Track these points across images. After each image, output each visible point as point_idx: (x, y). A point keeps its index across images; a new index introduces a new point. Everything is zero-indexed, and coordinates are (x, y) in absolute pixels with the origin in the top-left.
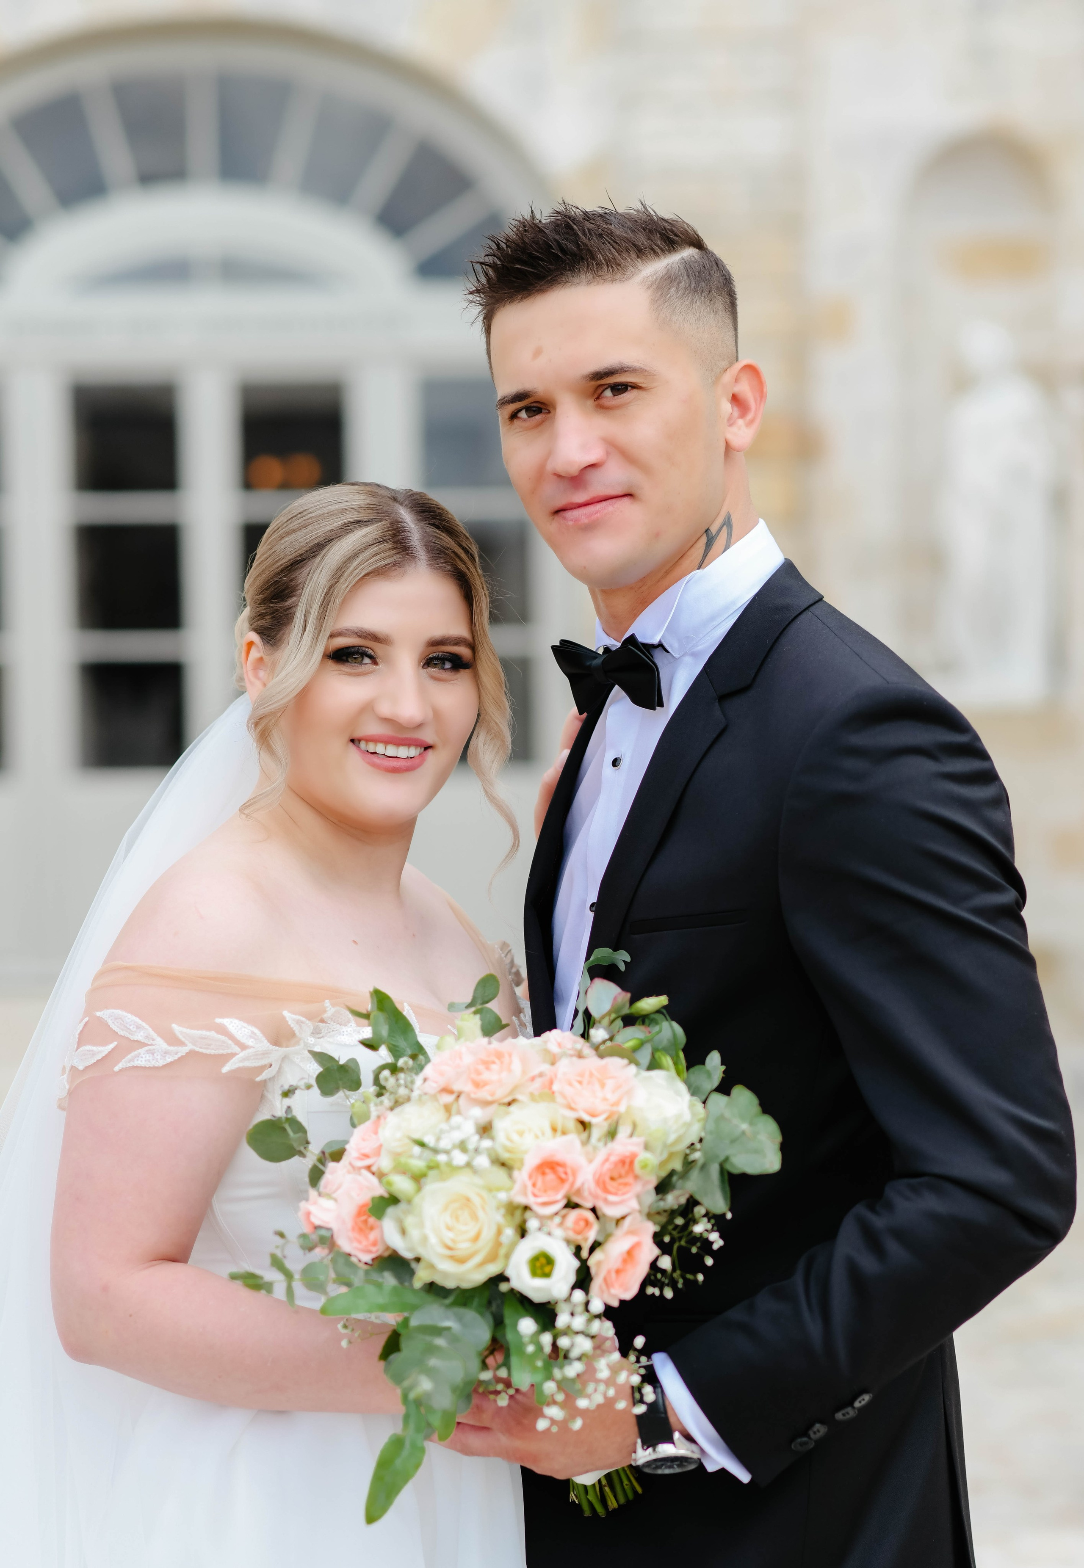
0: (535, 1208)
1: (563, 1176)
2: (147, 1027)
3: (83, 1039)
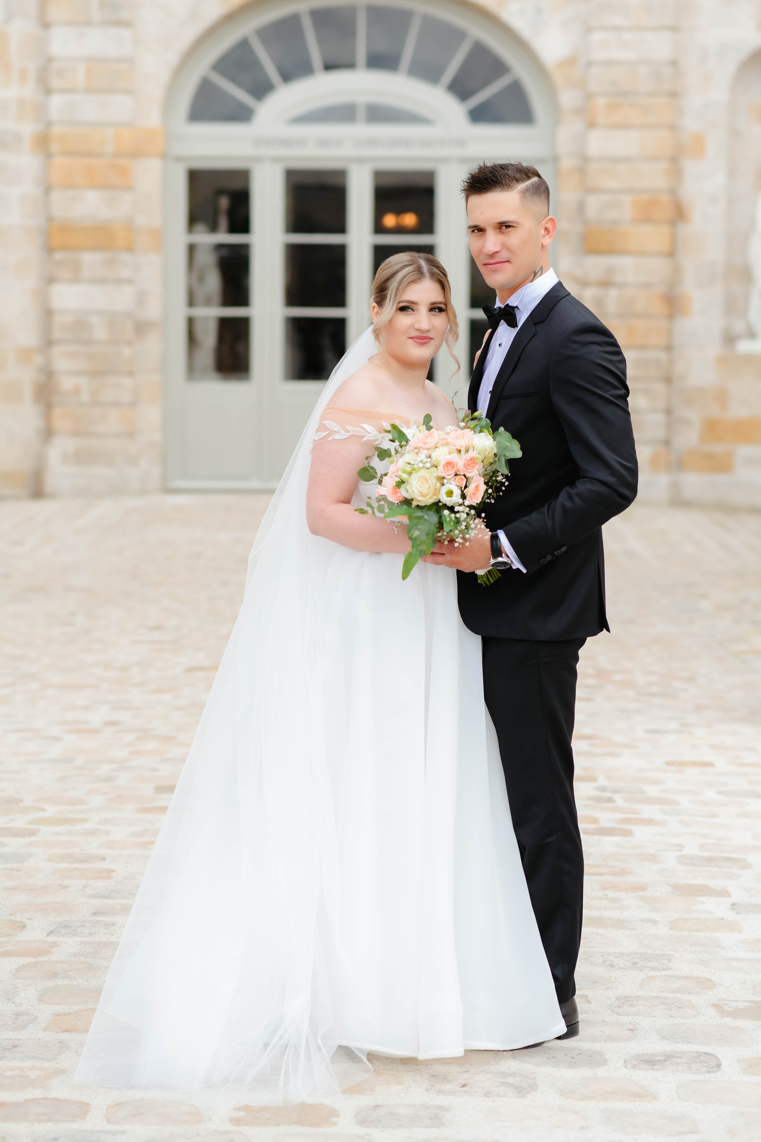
0: (446, 477)
1: (453, 466)
2: (338, 426)
3: (318, 430)
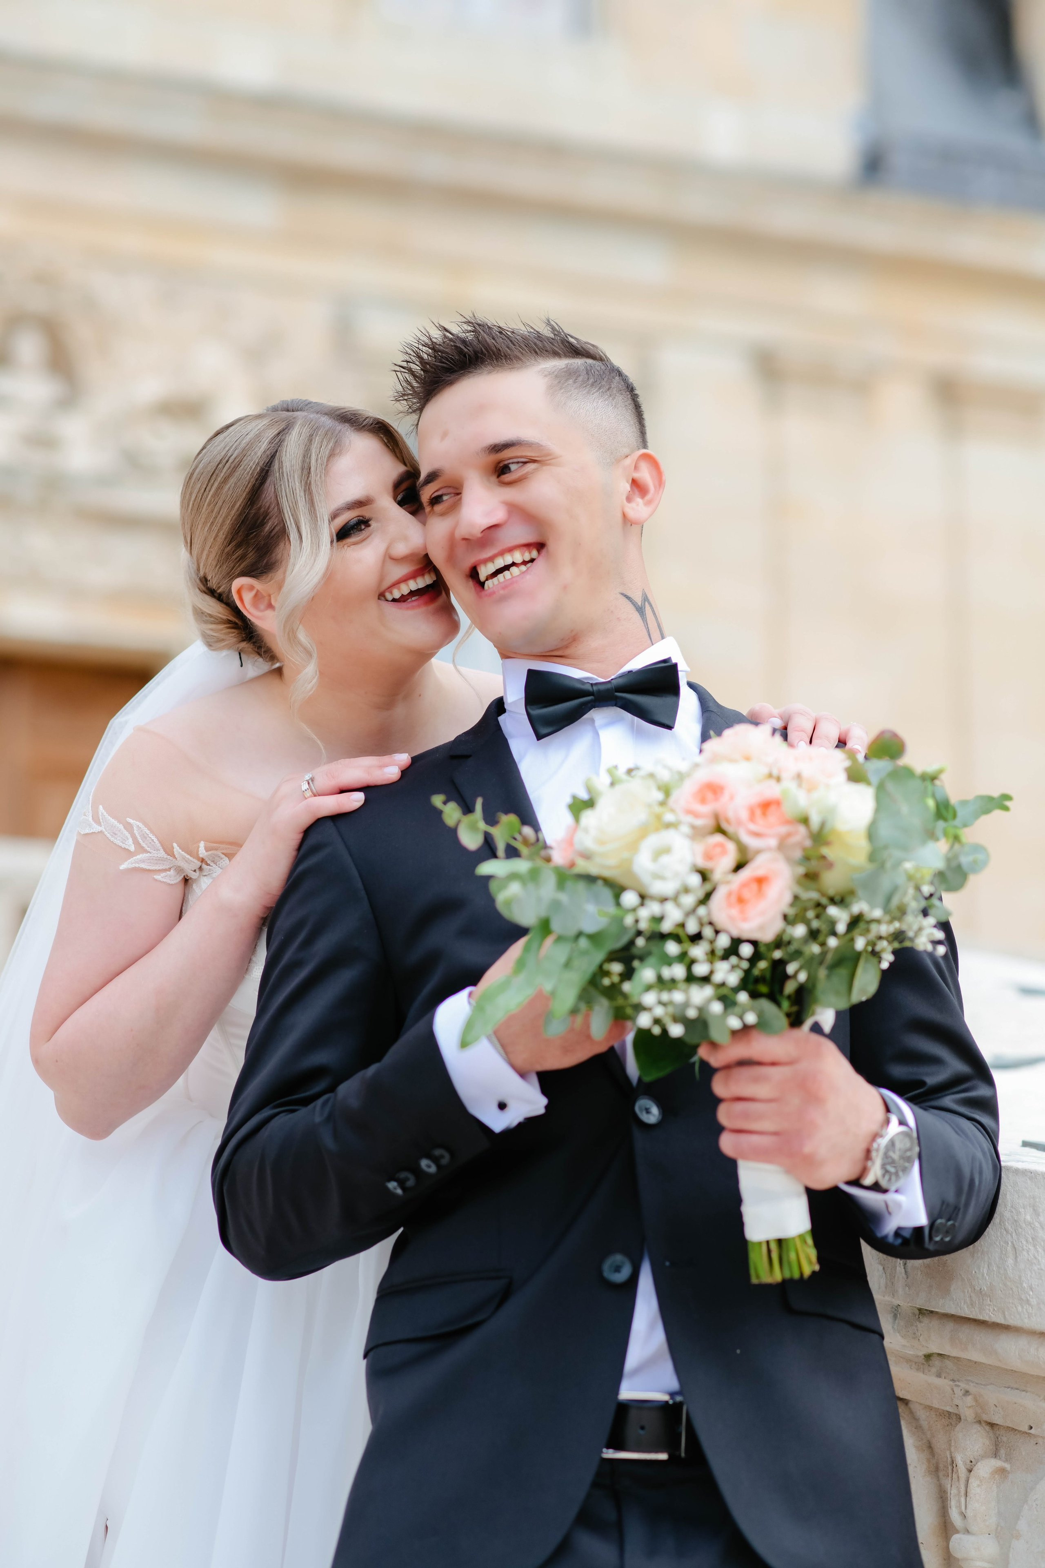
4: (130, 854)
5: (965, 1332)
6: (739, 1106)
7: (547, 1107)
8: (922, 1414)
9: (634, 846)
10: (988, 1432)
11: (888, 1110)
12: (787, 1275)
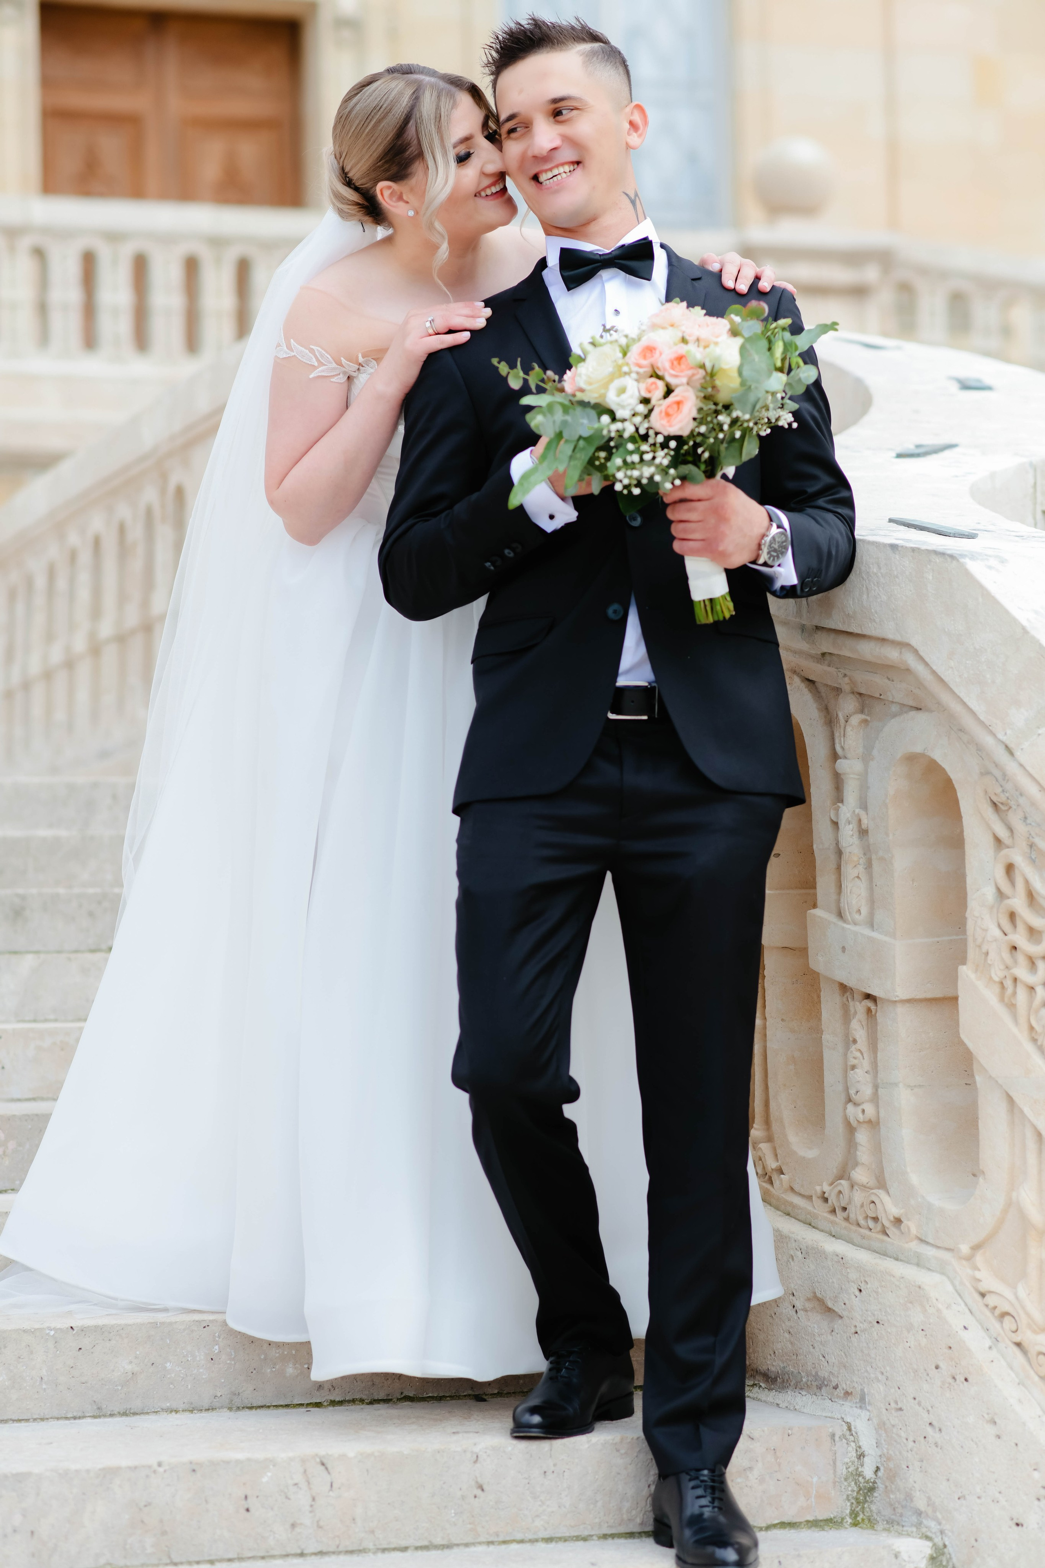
4: (314, 368)
5: (841, 639)
6: (682, 525)
7: (577, 517)
8: (822, 689)
9: (606, 386)
10: (858, 699)
11: (771, 520)
12: (716, 619)
